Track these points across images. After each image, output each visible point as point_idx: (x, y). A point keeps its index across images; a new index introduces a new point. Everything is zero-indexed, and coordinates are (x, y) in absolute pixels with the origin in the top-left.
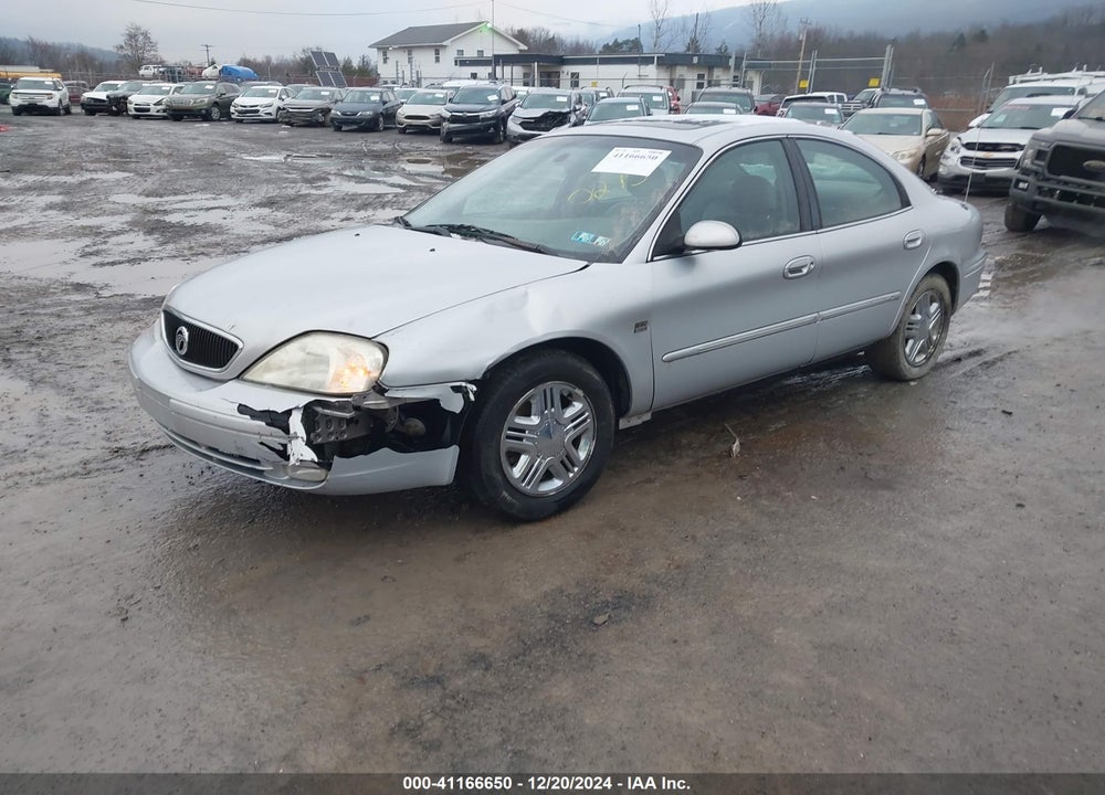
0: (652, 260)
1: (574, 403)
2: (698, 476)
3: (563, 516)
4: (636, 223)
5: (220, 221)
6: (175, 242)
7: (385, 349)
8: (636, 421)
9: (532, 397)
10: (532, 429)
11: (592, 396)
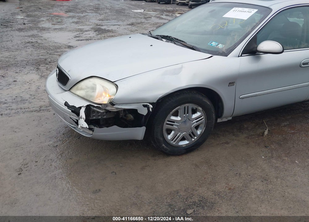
0: (241, 56)
1: (198, 112)
2: (248, 143)
3: (188, 154)
4: (237, 39)
5: (116, 29)
6: (101, 35)
7: (117, 86)
8: (225, 120)
9: (179, 109)
10: (177, 121)
11: (206, 110)
